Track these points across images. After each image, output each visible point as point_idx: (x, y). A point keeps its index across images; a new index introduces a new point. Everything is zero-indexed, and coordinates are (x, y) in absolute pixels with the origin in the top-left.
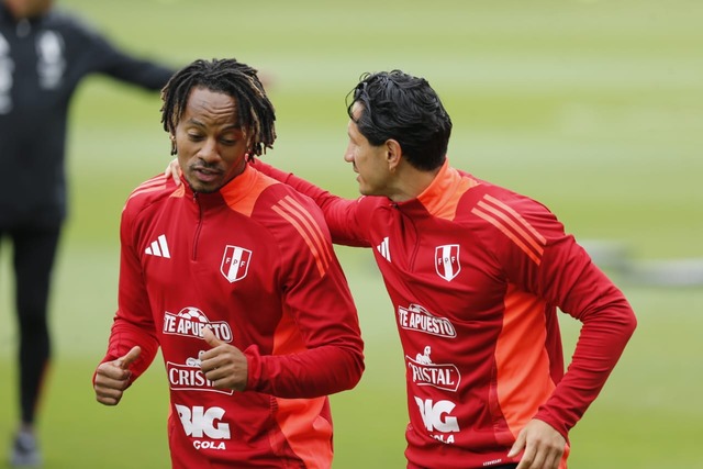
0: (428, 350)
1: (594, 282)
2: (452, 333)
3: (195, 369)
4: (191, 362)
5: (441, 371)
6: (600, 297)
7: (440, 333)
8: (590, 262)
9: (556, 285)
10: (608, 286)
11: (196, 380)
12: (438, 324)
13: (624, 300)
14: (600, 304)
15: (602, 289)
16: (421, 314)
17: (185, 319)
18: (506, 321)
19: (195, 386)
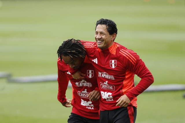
0: (107, 82)
1: (146, 71)
2: (113, 79)
3: (84, 93)
4: (83, 92)
5: (110, 86)
6: (147, 74)
7: (110, 78)
8: (145, 66)
9: (137, 70)
10: (149, 72)
11: (84, 95)
12: (110, 77)
13: (152, 75)
14: (147, 75)
15: (147, 72)
16: (105, 74)
17: (81, 83)
18: (126, 77)
19: (84, 97)
